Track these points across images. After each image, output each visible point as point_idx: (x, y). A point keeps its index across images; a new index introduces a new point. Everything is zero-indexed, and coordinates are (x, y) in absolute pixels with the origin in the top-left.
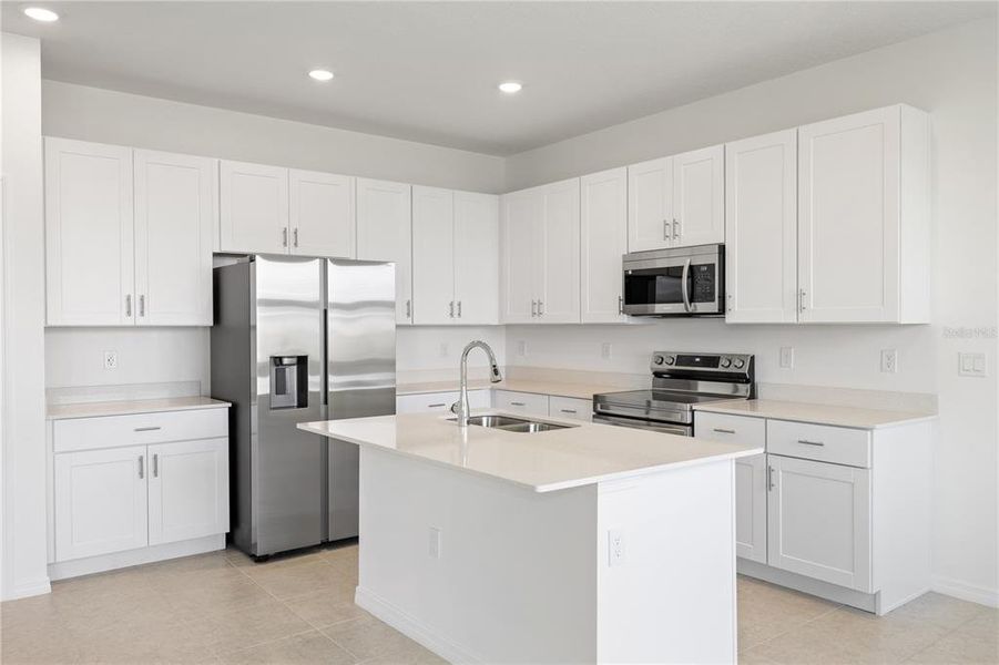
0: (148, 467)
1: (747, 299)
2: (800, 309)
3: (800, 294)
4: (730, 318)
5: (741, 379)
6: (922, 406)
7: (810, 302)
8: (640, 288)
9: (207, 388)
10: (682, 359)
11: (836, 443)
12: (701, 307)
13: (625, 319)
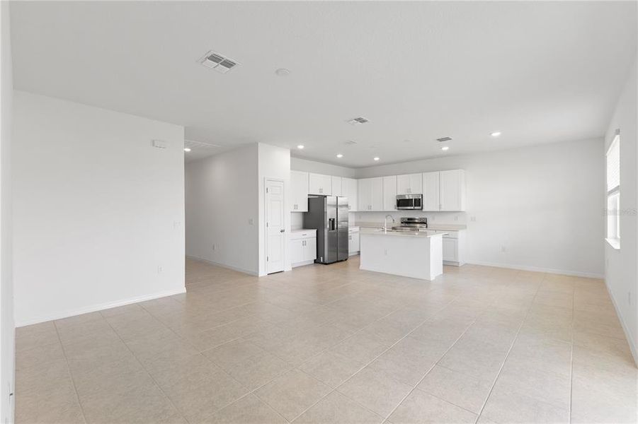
0: (304, 243)
1: (427, 206)
2: (440, 208)
3: (440, 205)
4: (423, 210)
5: (424, 222)
6: (465, 227)
7: (443, 207)
8: (402, 203)
9: (302, 226)
10: (409, 219)
11: (452, 234)
12: (416, 208)
13: (396, 210)
